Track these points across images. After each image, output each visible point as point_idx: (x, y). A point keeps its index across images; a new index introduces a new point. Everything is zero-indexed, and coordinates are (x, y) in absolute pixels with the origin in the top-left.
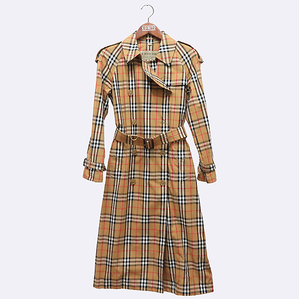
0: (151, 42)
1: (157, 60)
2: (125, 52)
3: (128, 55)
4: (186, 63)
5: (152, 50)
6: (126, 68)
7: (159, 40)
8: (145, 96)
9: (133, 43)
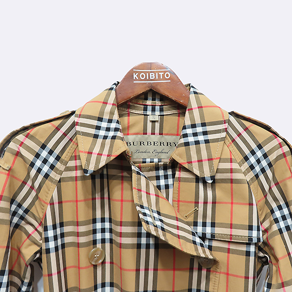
0: (157, 113)
1: (174, 165)
2: (84, 143)
3: (90, 153)
4: (257, 176)
5: (161, 134)
6: (84, 186)
7: (181, 108)
8: (138, 270)
9: (106, 117)
